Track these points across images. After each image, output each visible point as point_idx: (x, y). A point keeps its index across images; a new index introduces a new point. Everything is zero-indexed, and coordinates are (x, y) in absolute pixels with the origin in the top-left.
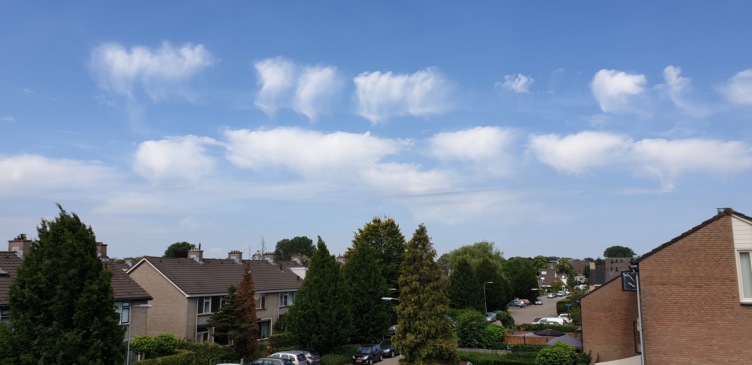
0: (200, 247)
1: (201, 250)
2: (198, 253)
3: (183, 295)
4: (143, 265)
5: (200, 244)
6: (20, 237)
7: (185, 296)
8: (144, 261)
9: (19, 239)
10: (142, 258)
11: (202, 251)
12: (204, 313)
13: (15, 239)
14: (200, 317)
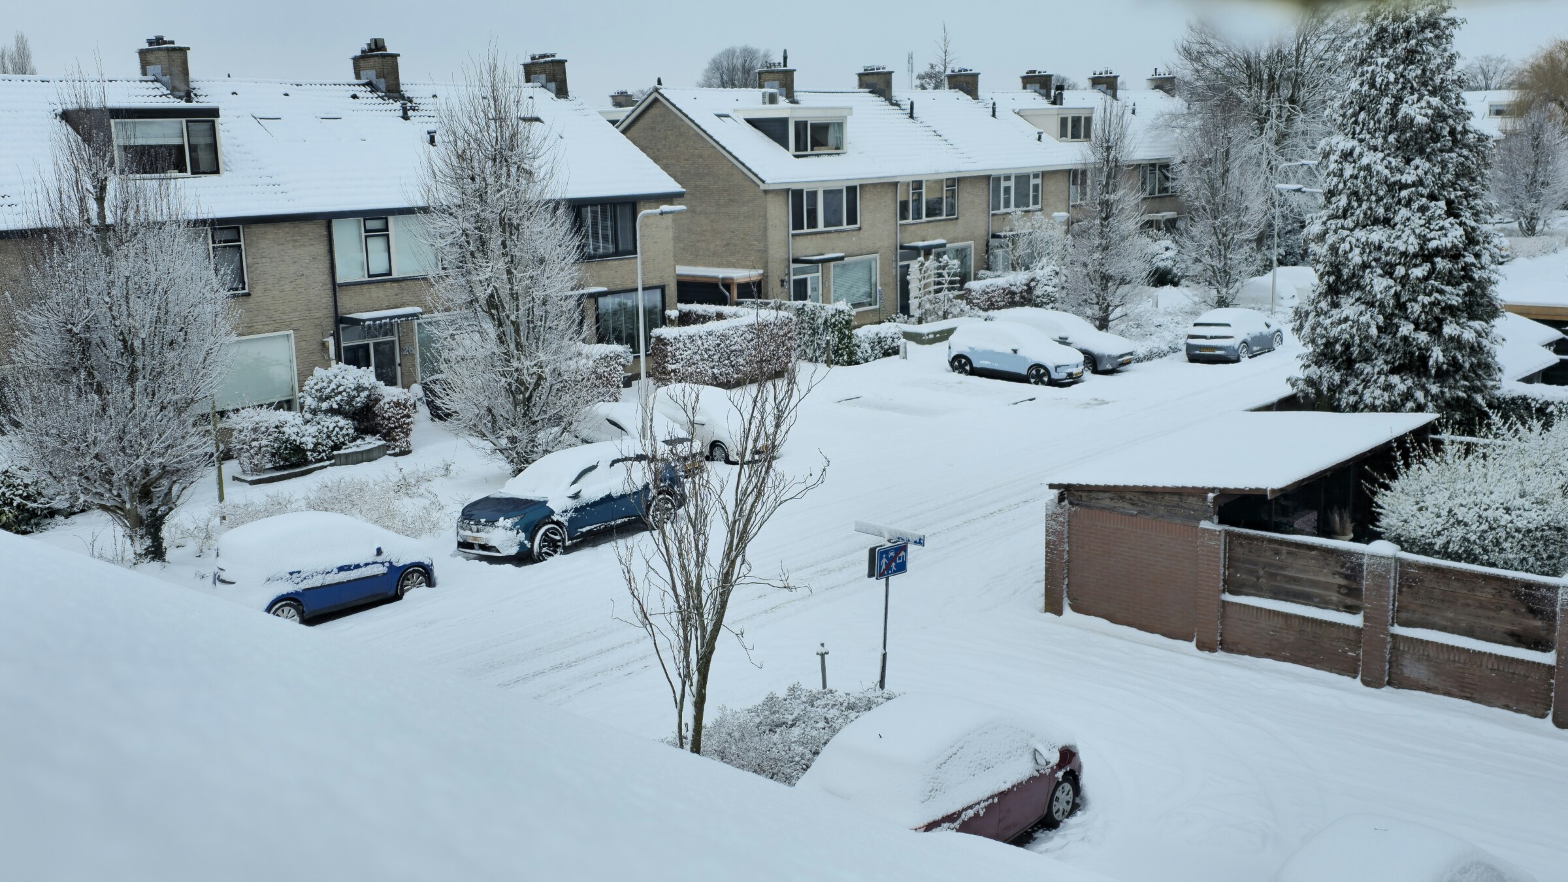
0: (785, 58)
1: (790, 67)
2: (781, 76)
3: (753, 185)
4: (653, 111)
5: (785, 51)
6: (373, 47)
7: (758, 186)
8: (656, 100)
9: (371, 50)
10: (651, 93)
11: (792, 72)
12: (806, 230)
13: (363, 52)
14: (798, 238)
